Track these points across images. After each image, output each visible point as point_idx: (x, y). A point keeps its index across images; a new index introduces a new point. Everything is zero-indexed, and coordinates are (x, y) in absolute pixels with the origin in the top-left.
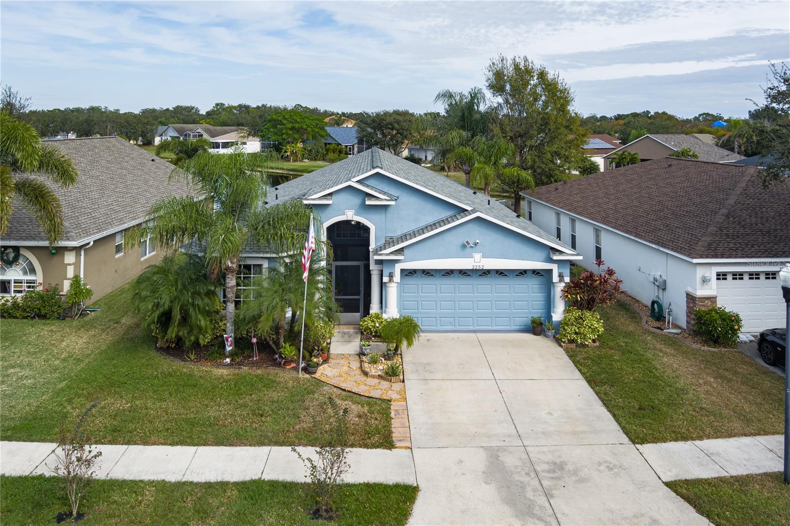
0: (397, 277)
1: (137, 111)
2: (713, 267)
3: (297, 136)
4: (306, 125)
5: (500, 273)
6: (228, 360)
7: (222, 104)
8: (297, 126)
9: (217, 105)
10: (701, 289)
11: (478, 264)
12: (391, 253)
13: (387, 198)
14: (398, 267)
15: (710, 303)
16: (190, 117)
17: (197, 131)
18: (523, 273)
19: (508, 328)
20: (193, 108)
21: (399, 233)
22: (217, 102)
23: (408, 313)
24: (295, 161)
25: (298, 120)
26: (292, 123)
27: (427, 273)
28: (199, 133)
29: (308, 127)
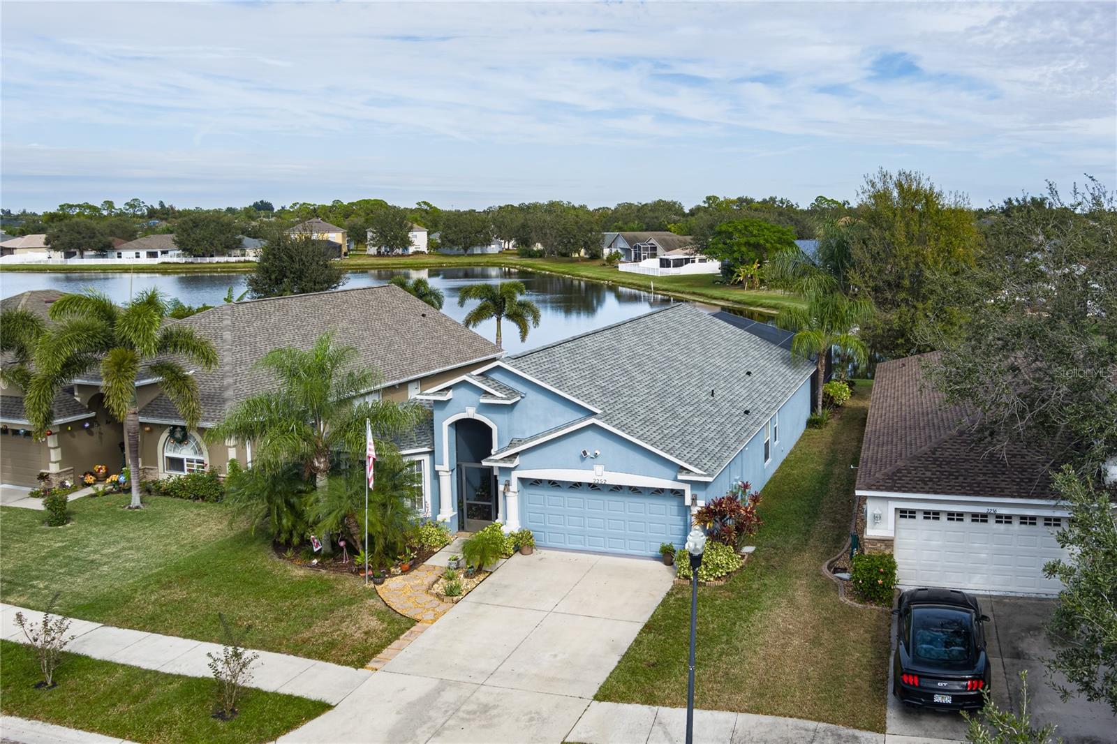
0: (515, 485)
1: (613, 206)
2: (890, 502)
3: (752, 255)
4: (765, 240)
5: (635, 490)
6: (315, 561)
7: (715, 198)
8: (752, 240)
9: (709, 198)
10: (873, 528)
11: (599, 478)
12: (502, 459)
13: (504, 396)
14: (515, 475)
15: (883, 547)
16: (655, 220)
17: (650, 242)
18: (658, 492)
19: (643, 553)
20: (675, 203)
21: (528, 435)
22: (709, 195)
23: (530, 526)
24: (751, 288)
25: (755, 232)
26: (747, 237)
27: (554, 484)
28: (652, 244)
29: (767, 241)
